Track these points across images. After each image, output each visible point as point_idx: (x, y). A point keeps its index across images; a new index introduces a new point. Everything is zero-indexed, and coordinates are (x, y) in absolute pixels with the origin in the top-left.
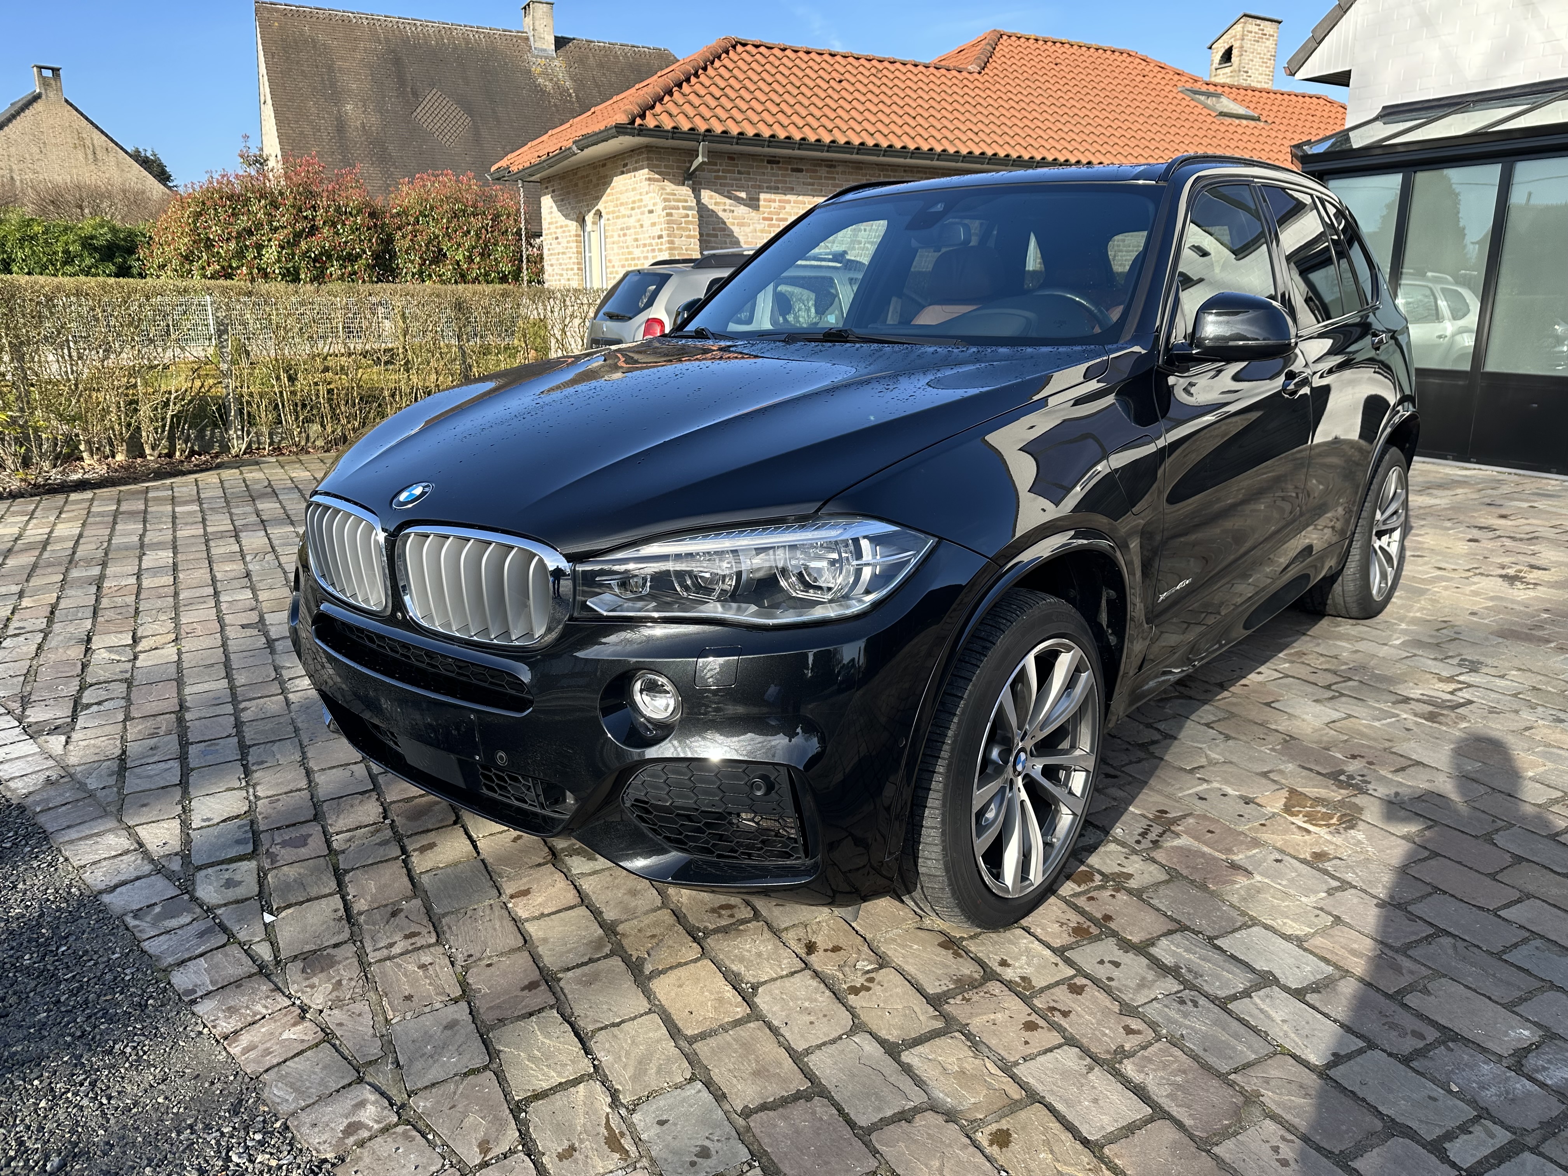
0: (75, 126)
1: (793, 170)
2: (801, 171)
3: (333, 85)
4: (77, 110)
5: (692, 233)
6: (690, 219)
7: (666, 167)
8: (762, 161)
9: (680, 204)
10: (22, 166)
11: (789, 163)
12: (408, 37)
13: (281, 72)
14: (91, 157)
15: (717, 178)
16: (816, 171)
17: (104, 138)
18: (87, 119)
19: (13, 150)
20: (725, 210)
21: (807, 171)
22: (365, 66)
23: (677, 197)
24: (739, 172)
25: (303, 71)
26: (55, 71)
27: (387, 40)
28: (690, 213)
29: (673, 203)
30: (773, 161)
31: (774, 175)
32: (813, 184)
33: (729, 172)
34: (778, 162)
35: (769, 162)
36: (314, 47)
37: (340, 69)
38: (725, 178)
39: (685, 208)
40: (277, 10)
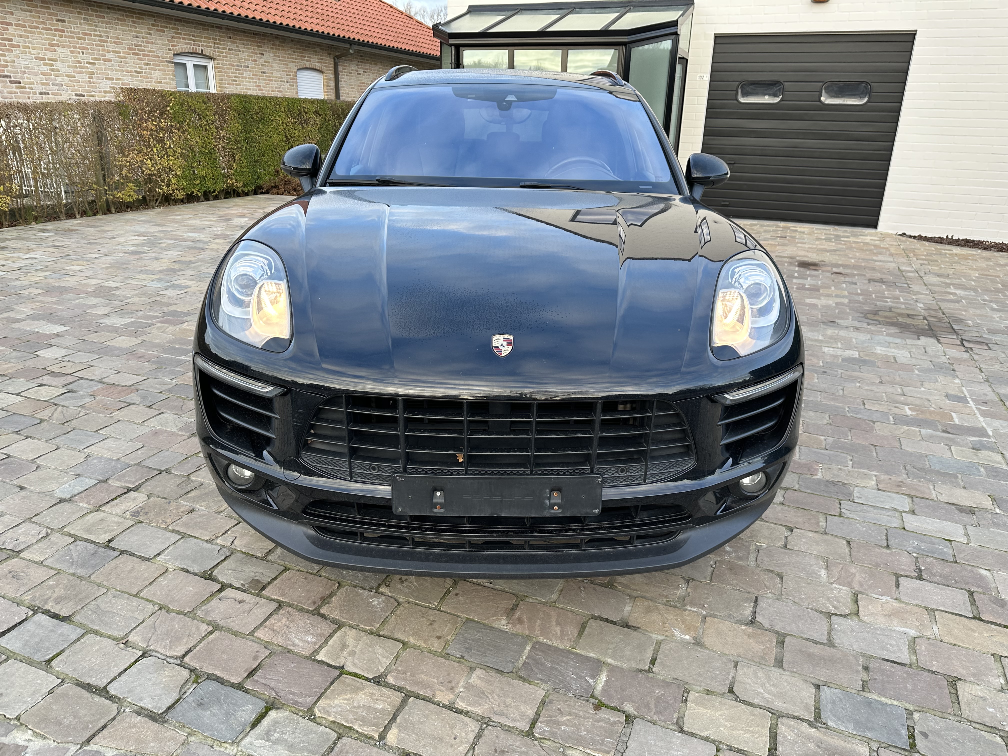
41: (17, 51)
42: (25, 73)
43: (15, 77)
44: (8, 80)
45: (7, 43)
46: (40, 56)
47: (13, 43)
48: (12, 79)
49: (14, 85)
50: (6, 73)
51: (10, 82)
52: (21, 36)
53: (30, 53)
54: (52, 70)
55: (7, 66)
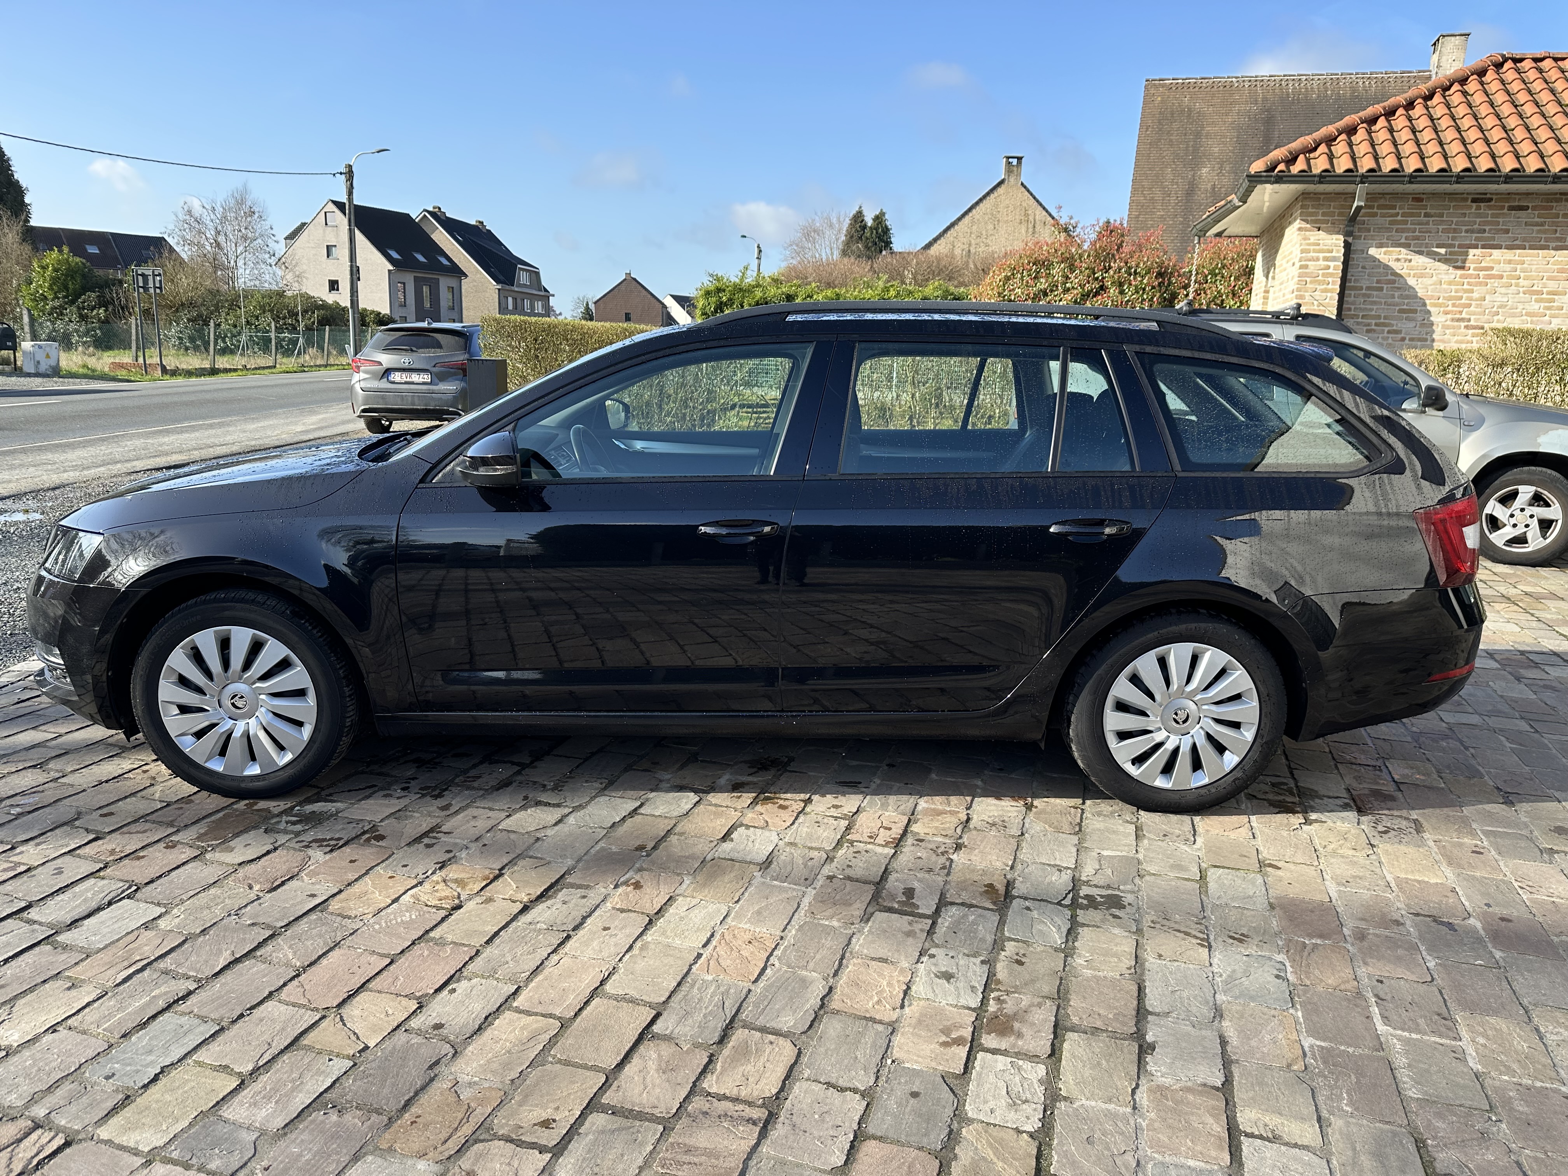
0: (1024, 204)
1: (1511, 208)
2: (1525, 208)
3: (1196, 150)
4: (1028, 191)
5: (1330, 286)
6: (1331, 271)
7: (1324, 214)
8: (1466, 200)
9: (1321, 255)
10: (979, 240)
11: (1507, 200)
12: (1288, 94)
13: (1150, 144)
14: (1031, 230)
15: (1392, 223)
16: (1551, 208)
17: (1044, 213)
18: (1034, 198)
19: (975, 228)
20: (1398, 260)
21: (1534, 208)
22: (1233, 128)
23: (1321, 247)
24: (1427, 215)
25: (1171, 140)
26: (1019, 159)
27: (1265, 99)
28: (1332, 264)
29: (1312, 254)
30: (1480, 199)
31: (1479, 216)
32: (1542, 224)
33: (1412, 215)
34: (1490, 200)
35: (1474, 201)
36: (1189, 116)
37: (1208, 135)
38: (1406, 222)
39: (1326, 259)
40: (1163, 86)
41: (1496, 283)
42: (1498, 314)
43: (1476, 320)
44: (1463, 324)
45: (1481, 273)
46: (1535, 288)
47: (1493, 272)
48: (1472, 323)
49: (1471, 331)
50: (1464, 315)
51: (1466, 327)
52: (1510, 262)
53: (1517, 285)
54: (1549, 308)
55: (1470, 306)
